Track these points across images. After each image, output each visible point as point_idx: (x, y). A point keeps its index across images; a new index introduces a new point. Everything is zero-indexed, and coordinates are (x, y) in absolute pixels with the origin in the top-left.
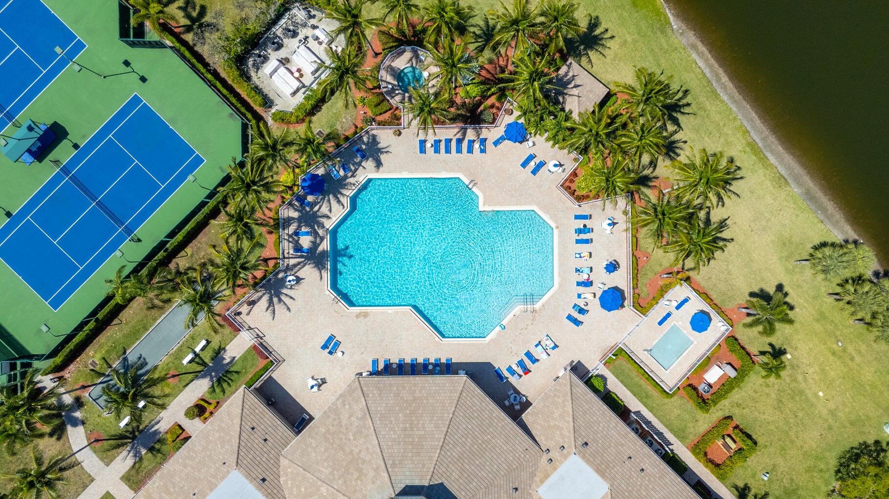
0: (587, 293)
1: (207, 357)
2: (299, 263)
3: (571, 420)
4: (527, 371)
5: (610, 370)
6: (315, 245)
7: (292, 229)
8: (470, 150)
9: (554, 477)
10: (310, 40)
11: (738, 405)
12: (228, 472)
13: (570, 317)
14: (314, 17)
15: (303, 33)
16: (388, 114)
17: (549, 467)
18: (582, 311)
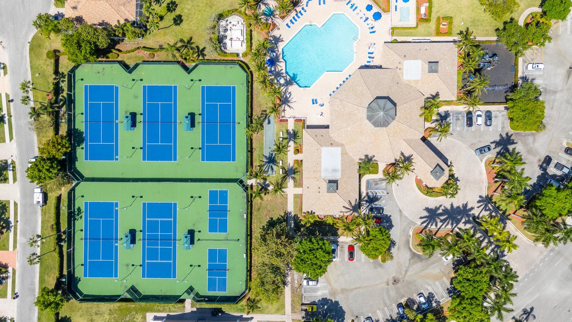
0: (369, 21)
1: (286, 136)
2: (286, 89)
3: (395, 54)
4: (373, 58)
5: (395, 36)
6: (286, 80)
7: (276, 81)
8: (302, 15)
9: (405, 72)
10: (232, 27)
11: (438, 12)
12: (321, 150)
13: (371, 33)
14: (227, 20)
15: (228, 28)
16: (271, 26)
17: (401, 71)
18: (372, 28)
